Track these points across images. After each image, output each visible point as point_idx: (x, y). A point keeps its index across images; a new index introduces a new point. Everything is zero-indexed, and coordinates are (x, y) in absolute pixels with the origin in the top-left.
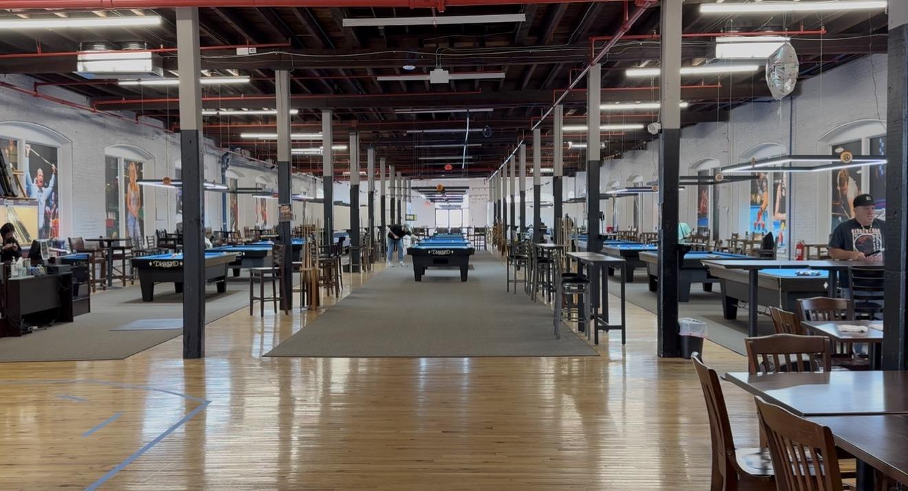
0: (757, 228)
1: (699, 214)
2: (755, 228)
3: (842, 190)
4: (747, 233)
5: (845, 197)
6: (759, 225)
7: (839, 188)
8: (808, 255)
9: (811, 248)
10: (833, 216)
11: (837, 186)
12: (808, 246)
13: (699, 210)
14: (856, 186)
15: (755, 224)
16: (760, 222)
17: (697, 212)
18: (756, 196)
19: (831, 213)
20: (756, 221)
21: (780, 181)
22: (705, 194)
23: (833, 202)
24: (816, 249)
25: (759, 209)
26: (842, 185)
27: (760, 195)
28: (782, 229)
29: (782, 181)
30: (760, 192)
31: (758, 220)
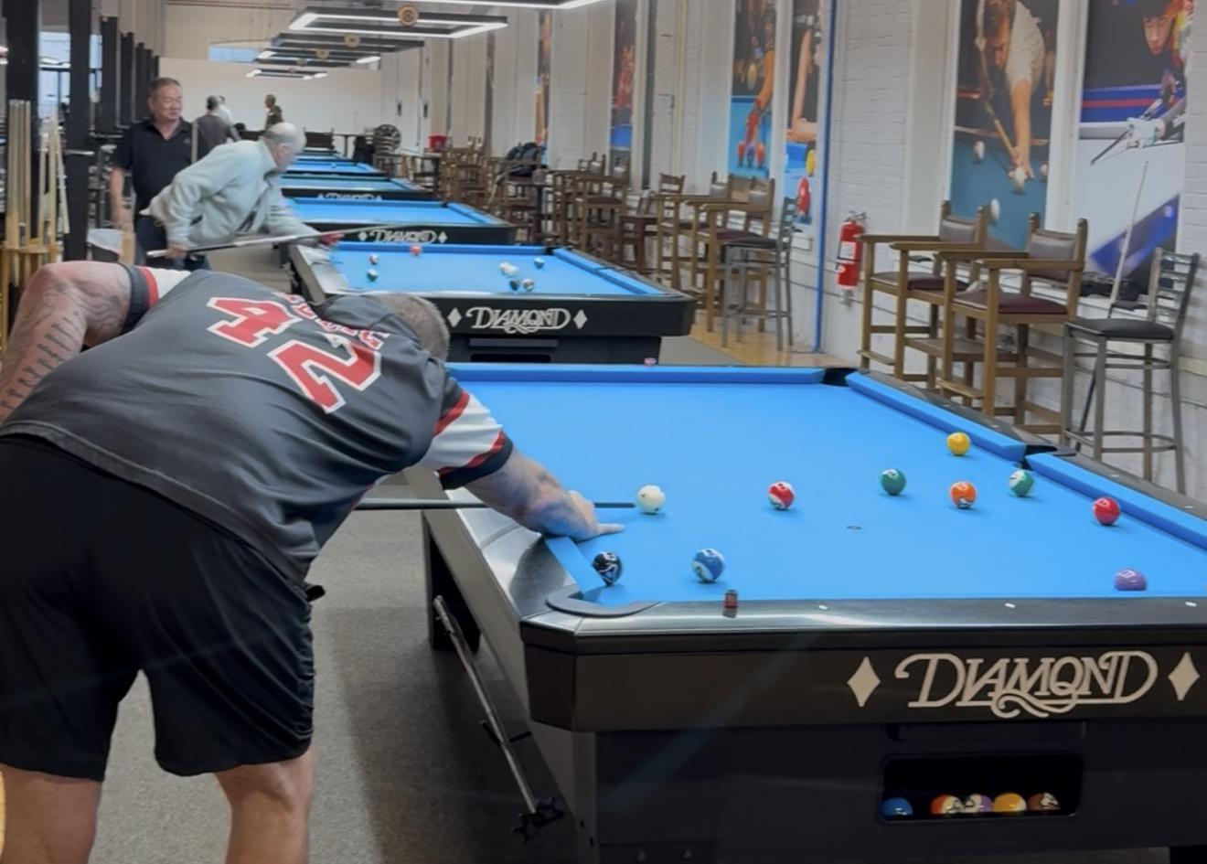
0: (745, 162)
1: (614, 112)
2: (741, 165)
3: (992, 50)
4: (715, 175)
5: (999, 75)
6: (751, 153)
7: (981, 43)
8: (871, 273)
9: (880, 246)
10: (959, 138)
11: (975, 35)
12: (874, 240)
13: (615, 101)
14: (1038, 36)
15: (742, 149)
16: (753, 145)
17: (609, 106)
18: (746, 68)
19: (950, 127)
20: (742, 142)
21: (810, 20)
22: (629, 56)
23: (959, 90)
24: (896, 255)
25: (751, 106)
26: (992, 31)
27: (757, 61)
28: (808, 169)
29: (817, 19)
30: (758, 54)
31: (749, 139)
